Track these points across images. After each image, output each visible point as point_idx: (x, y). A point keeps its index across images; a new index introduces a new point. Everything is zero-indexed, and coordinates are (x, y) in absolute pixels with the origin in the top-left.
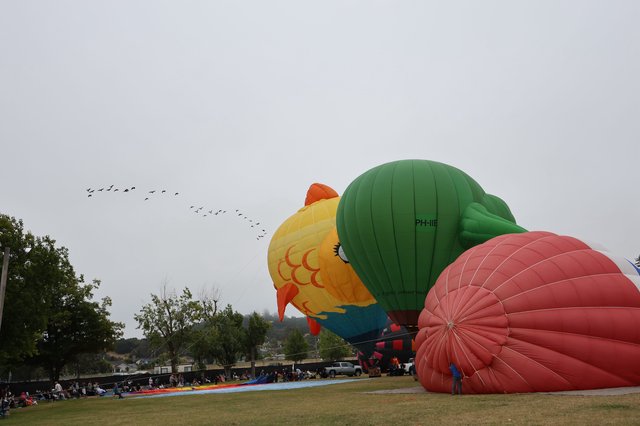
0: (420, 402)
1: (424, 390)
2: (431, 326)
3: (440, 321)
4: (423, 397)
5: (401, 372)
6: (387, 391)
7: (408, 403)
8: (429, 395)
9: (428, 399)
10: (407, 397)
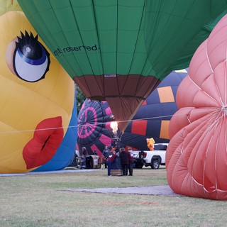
0: (162, 208)
1: (171, 191)
2: (197, 107)
3: (212, 102)
4: (167, 200)
5: (140, 163)
6: (114, 190)
7: (145, 208)
8: (178, 198)
9: (174, 204)
10: (143, 199)
